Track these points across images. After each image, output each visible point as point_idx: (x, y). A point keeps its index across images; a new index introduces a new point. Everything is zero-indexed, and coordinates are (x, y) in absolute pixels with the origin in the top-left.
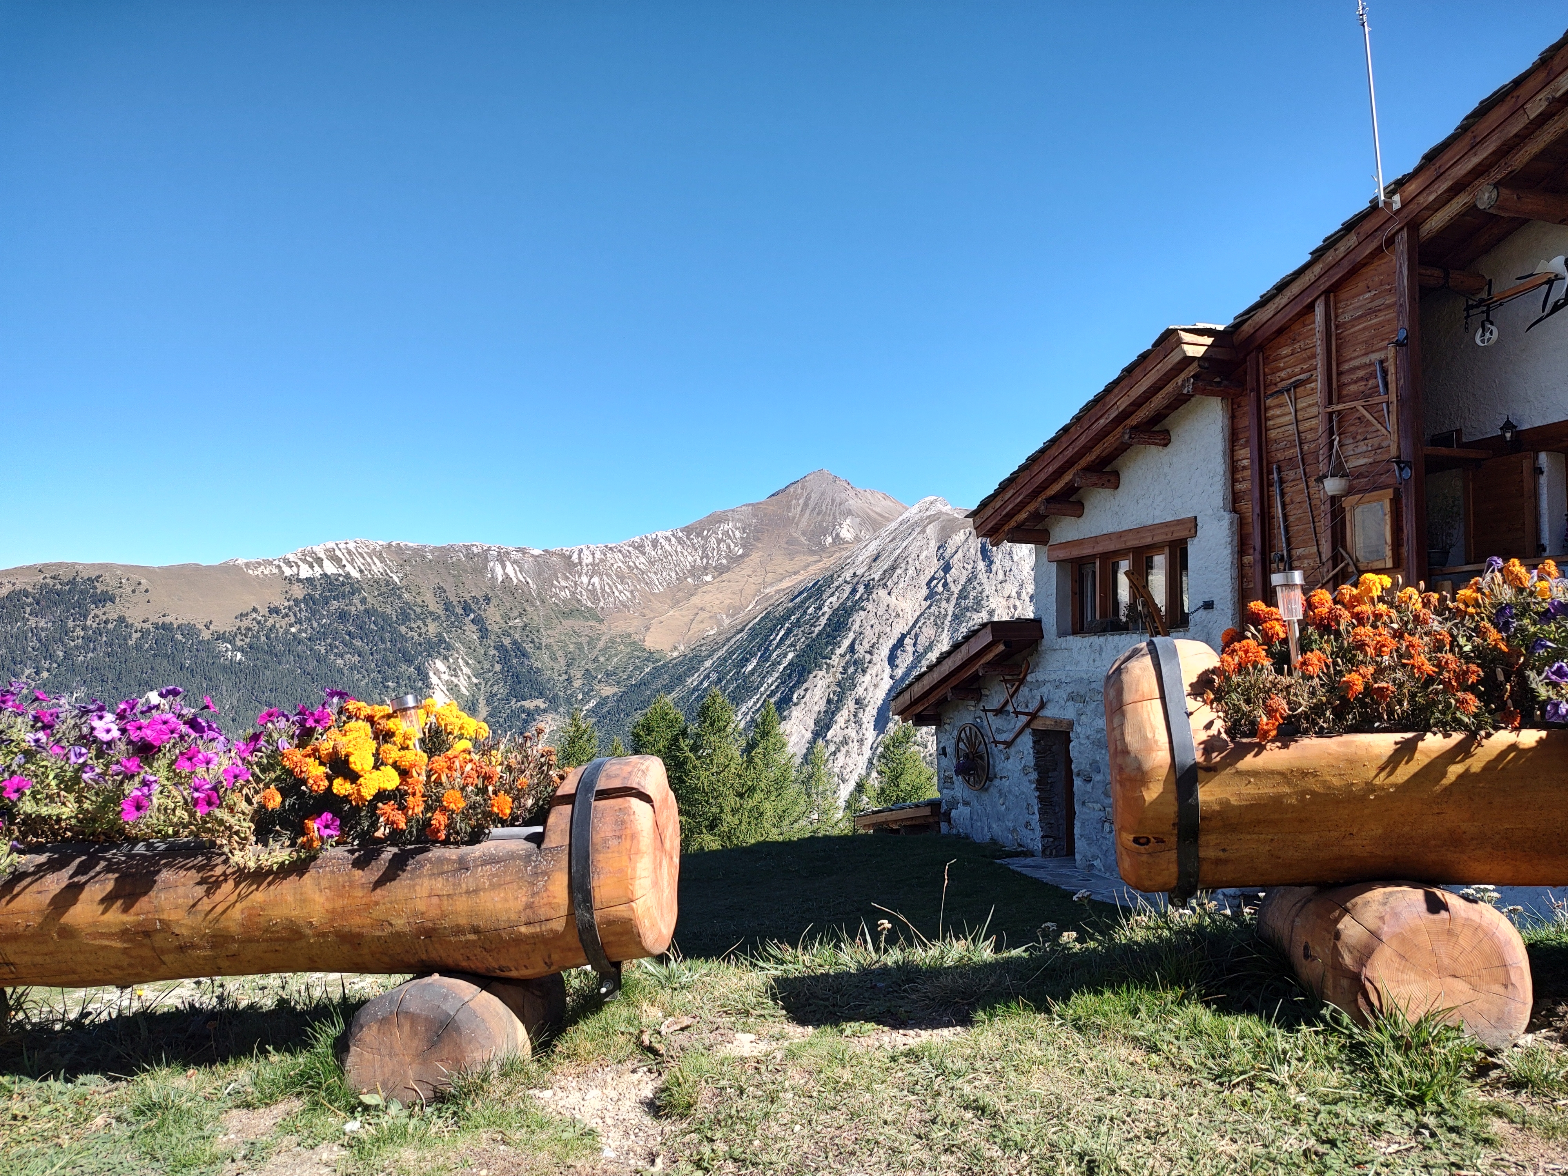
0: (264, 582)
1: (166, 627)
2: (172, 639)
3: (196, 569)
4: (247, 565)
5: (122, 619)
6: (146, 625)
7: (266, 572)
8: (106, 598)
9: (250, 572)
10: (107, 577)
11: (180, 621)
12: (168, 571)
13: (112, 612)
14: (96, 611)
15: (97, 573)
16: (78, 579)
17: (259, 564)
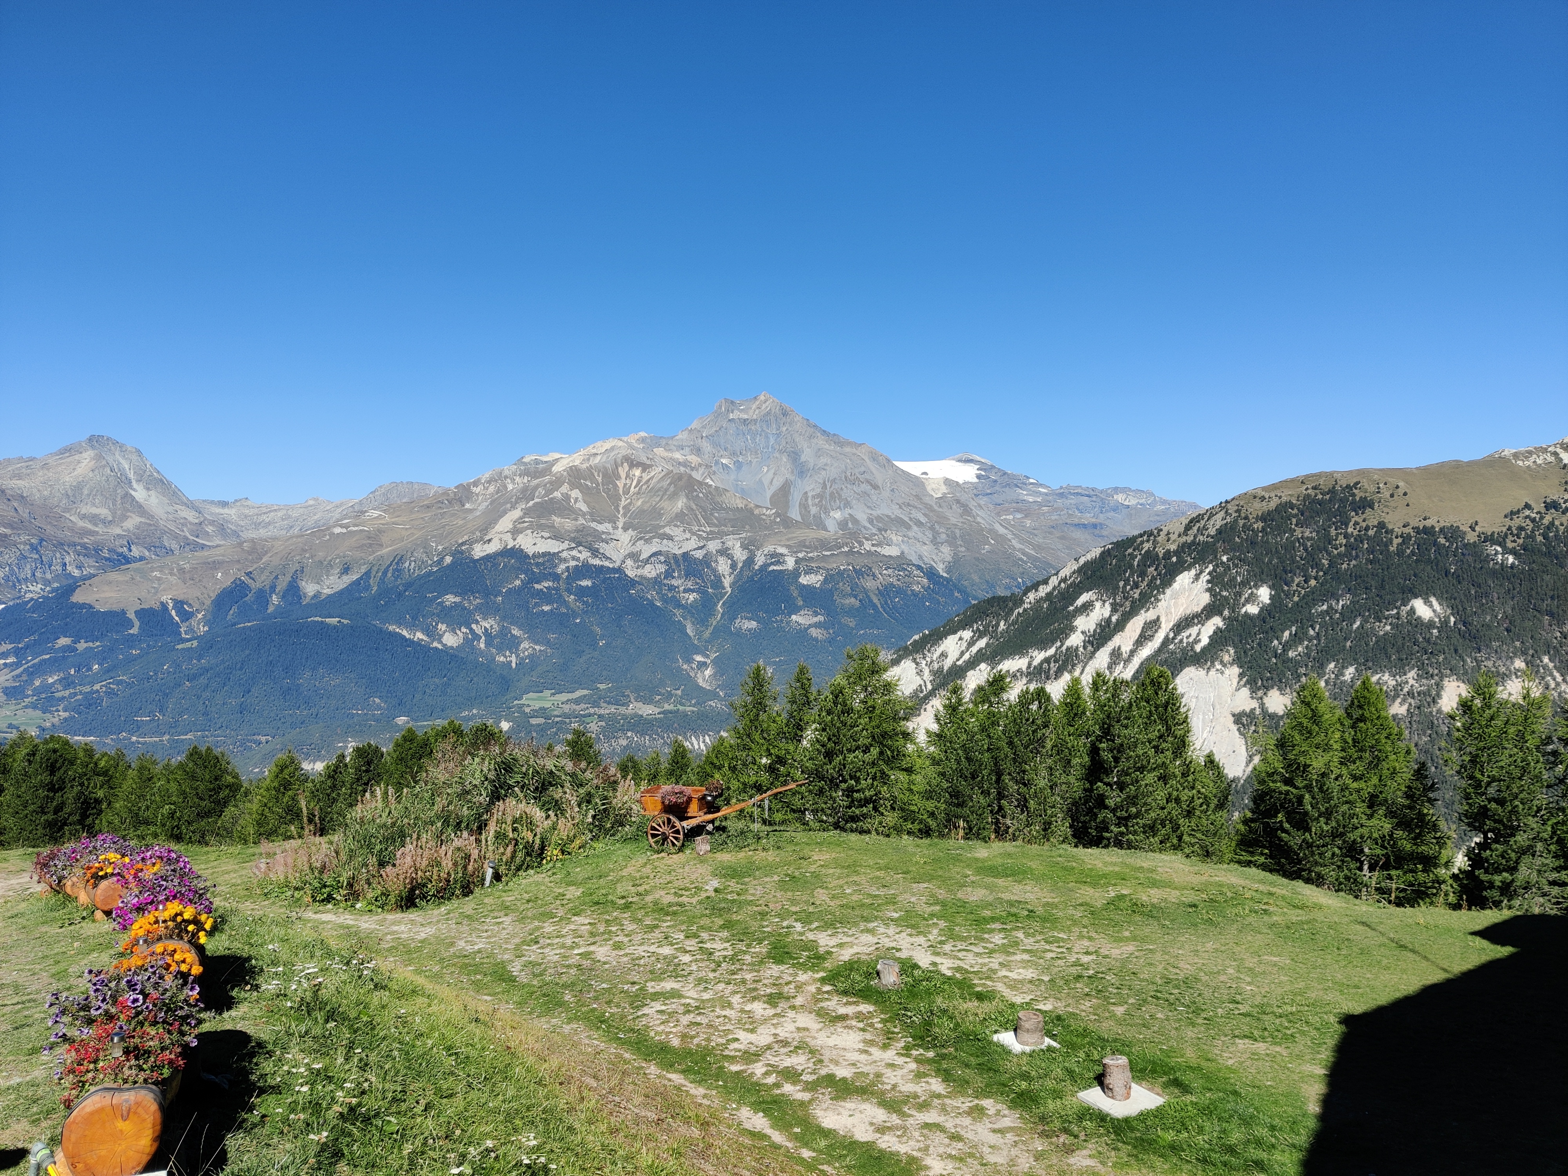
0: (1535, 473)
1: (1428, 531)
2: (1435, 543)
3: (1457, 465)
4: (1516, 456)
5: (1381, 525)
6: (1407, 530)
7: (1539, 462)
8: (1366, 504)
9: (1520, 463)
10: (1365, 483)
11: (1442, 524)
12: (1427, 472)
13: (1372, 518)
14: (1356, 518)
15: (1355, 480)
16: (1338, 488)
17: (1530, 453)
